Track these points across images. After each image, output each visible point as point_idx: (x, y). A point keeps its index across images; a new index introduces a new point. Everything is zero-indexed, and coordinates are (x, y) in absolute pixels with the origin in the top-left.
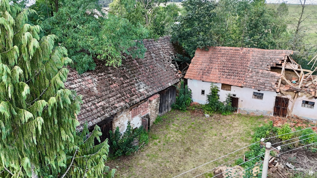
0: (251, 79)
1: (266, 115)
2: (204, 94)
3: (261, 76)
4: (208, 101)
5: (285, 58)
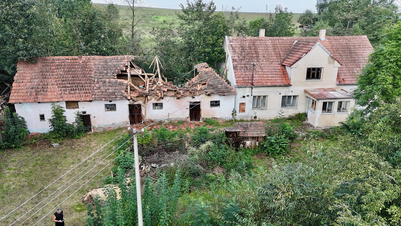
0: (99, 90)
1: (123, 126)
2: (44, 119)
3: (109, 86)
4: (52, 126)
5: (128, 64)
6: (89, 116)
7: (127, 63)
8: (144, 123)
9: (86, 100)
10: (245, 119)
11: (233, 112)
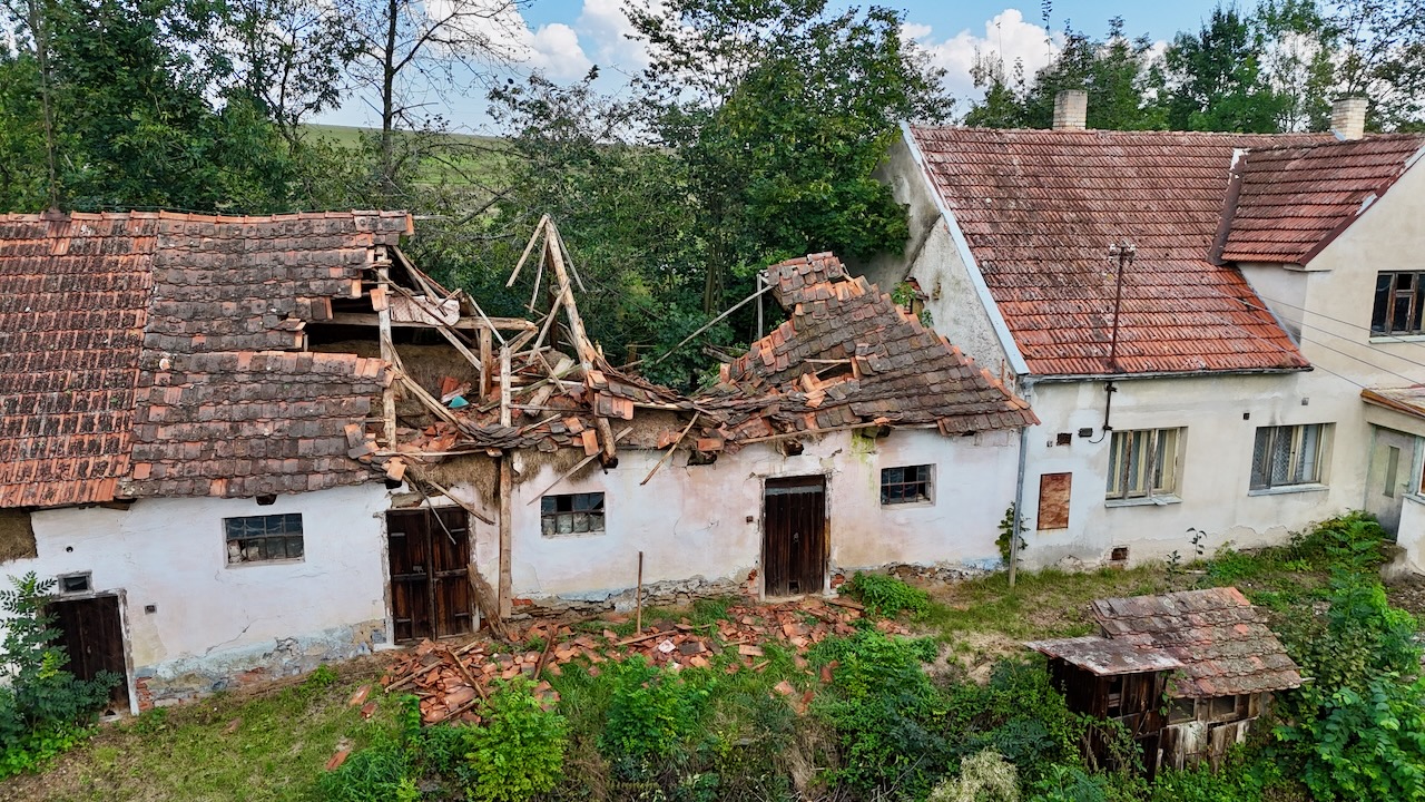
0: (186, 427)
1: (351, 656)
3: (256, 397)
5: (380, 259)
6: (108, 606)
7: (371, 253)
8: (483, 623)
9: (85, 499)
10: (1068, 566)
11: (1004, 531)
